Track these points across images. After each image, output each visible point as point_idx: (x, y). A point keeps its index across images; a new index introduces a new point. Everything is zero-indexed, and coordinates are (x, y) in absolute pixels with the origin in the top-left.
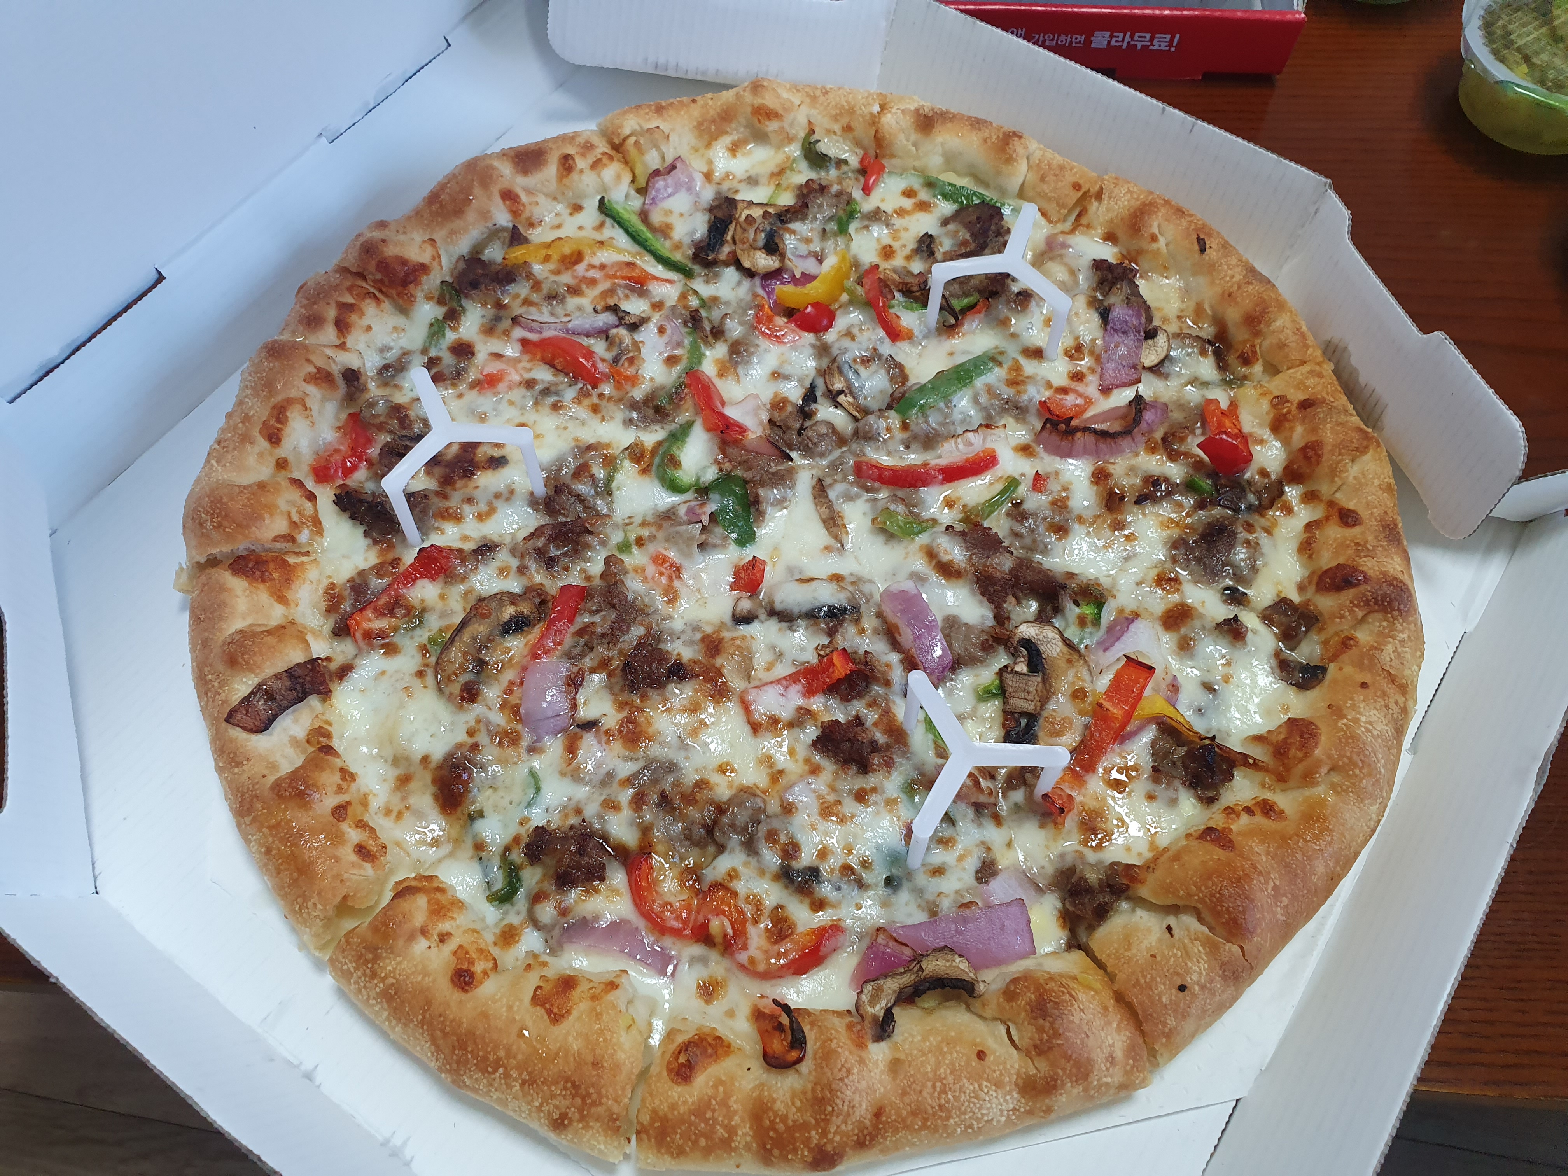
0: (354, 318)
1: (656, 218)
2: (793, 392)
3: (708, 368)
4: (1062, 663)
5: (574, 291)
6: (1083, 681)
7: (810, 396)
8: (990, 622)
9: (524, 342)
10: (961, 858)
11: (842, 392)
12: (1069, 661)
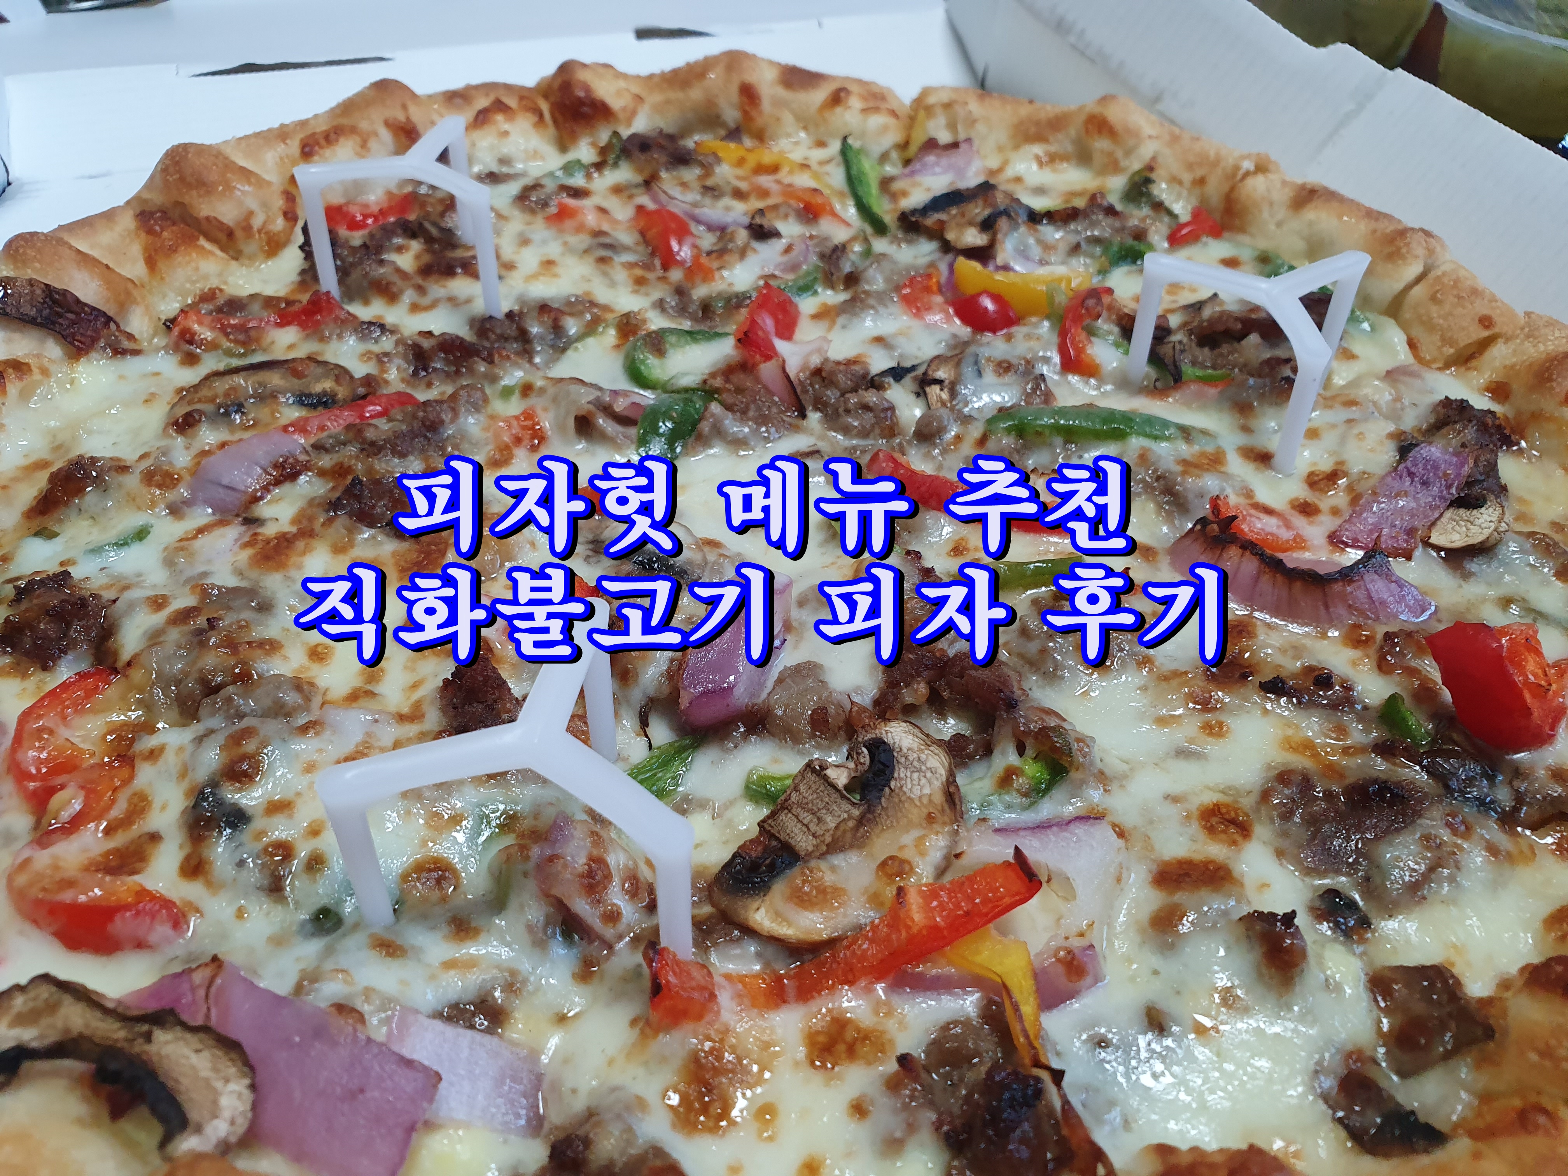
1: (897, 186)
2: (879, 362)
3: (807, 305)
4: (916, 814)
5: (739, 194)
6: (923, 854)
7: (898, 373)
8: (865, 699)
9: (640, 209)
11: (940, 382)
12: (930, 819)
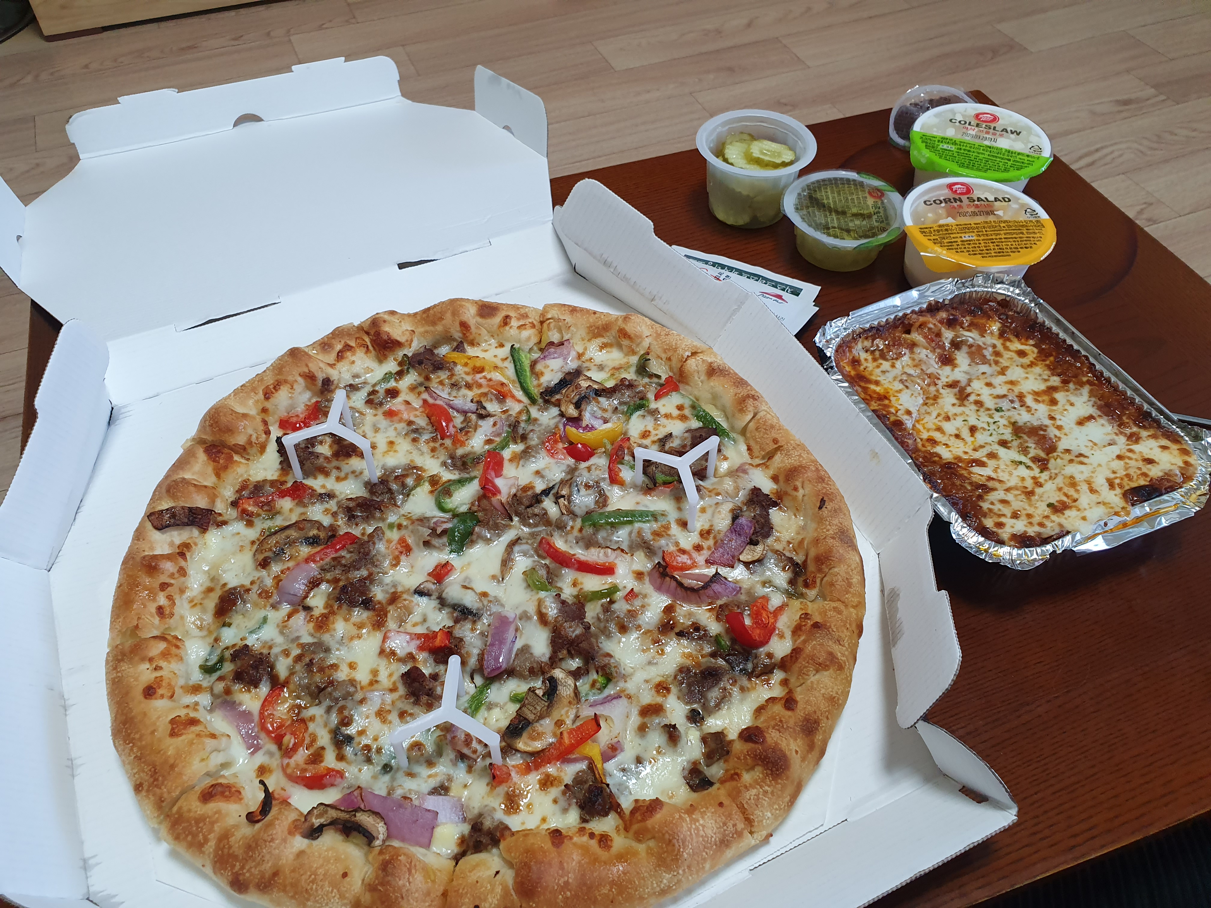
0: (349, 354)
1: (539, 367)
2: (540, 486)
3: (506, 454)
4: (565, 702)
5: (469, 386)
6: (568, 717)
7: (546, 492)
8: (545, 659)
9: (425, 401)
10: (430, 776)
11: (563, 496)
12: (570, 703)
